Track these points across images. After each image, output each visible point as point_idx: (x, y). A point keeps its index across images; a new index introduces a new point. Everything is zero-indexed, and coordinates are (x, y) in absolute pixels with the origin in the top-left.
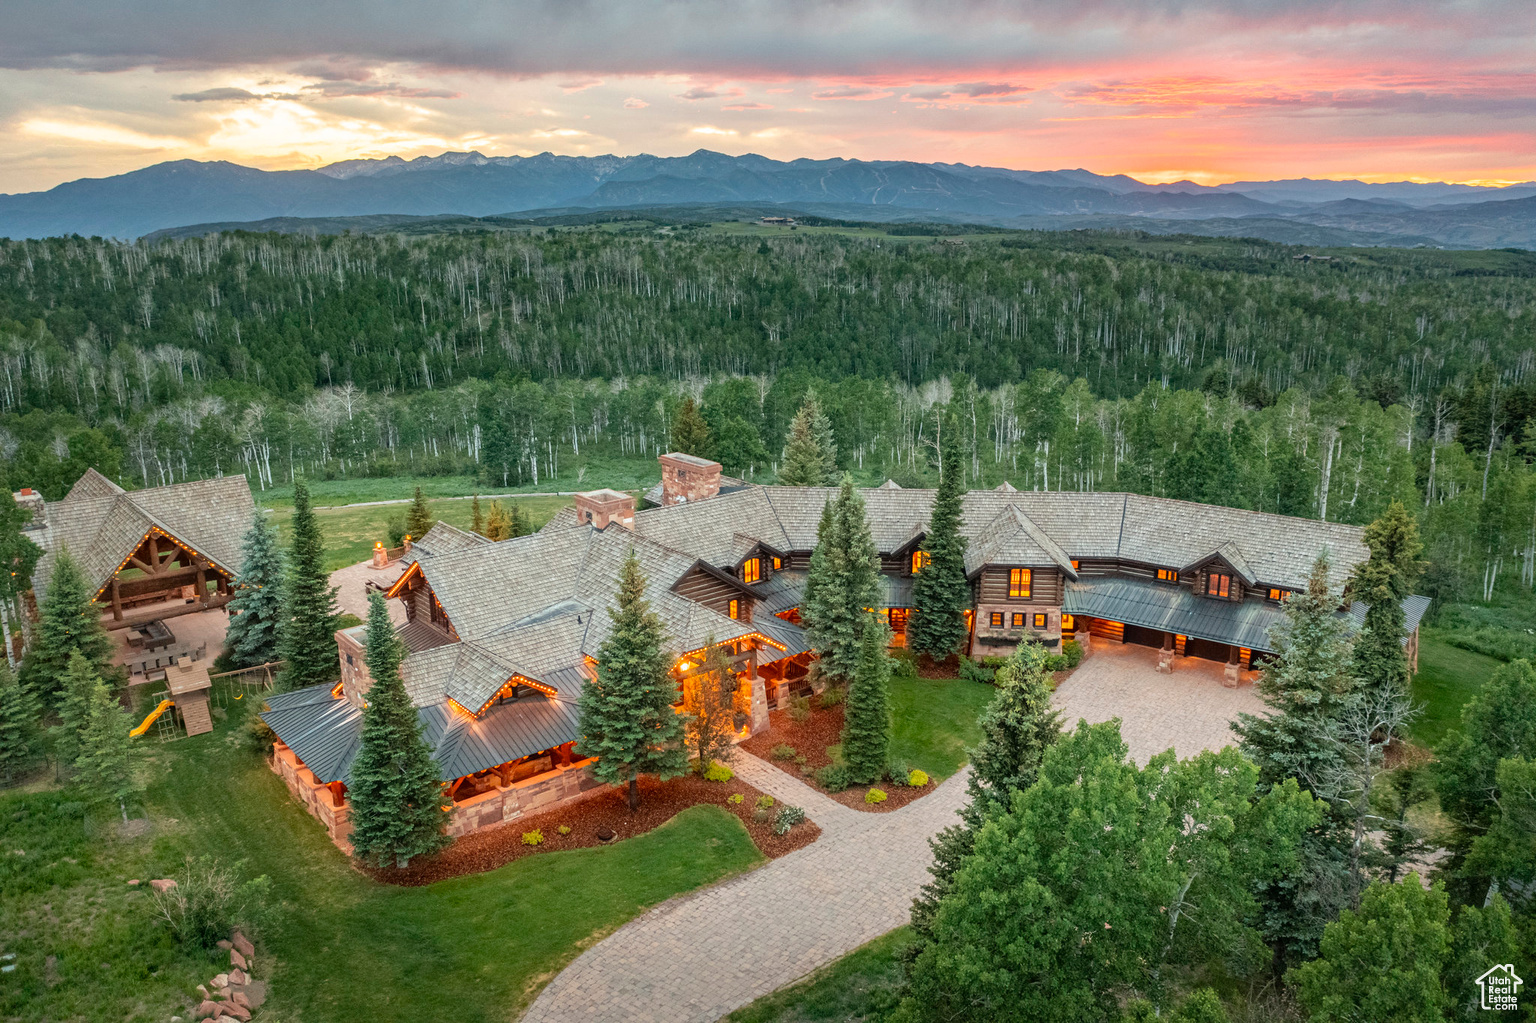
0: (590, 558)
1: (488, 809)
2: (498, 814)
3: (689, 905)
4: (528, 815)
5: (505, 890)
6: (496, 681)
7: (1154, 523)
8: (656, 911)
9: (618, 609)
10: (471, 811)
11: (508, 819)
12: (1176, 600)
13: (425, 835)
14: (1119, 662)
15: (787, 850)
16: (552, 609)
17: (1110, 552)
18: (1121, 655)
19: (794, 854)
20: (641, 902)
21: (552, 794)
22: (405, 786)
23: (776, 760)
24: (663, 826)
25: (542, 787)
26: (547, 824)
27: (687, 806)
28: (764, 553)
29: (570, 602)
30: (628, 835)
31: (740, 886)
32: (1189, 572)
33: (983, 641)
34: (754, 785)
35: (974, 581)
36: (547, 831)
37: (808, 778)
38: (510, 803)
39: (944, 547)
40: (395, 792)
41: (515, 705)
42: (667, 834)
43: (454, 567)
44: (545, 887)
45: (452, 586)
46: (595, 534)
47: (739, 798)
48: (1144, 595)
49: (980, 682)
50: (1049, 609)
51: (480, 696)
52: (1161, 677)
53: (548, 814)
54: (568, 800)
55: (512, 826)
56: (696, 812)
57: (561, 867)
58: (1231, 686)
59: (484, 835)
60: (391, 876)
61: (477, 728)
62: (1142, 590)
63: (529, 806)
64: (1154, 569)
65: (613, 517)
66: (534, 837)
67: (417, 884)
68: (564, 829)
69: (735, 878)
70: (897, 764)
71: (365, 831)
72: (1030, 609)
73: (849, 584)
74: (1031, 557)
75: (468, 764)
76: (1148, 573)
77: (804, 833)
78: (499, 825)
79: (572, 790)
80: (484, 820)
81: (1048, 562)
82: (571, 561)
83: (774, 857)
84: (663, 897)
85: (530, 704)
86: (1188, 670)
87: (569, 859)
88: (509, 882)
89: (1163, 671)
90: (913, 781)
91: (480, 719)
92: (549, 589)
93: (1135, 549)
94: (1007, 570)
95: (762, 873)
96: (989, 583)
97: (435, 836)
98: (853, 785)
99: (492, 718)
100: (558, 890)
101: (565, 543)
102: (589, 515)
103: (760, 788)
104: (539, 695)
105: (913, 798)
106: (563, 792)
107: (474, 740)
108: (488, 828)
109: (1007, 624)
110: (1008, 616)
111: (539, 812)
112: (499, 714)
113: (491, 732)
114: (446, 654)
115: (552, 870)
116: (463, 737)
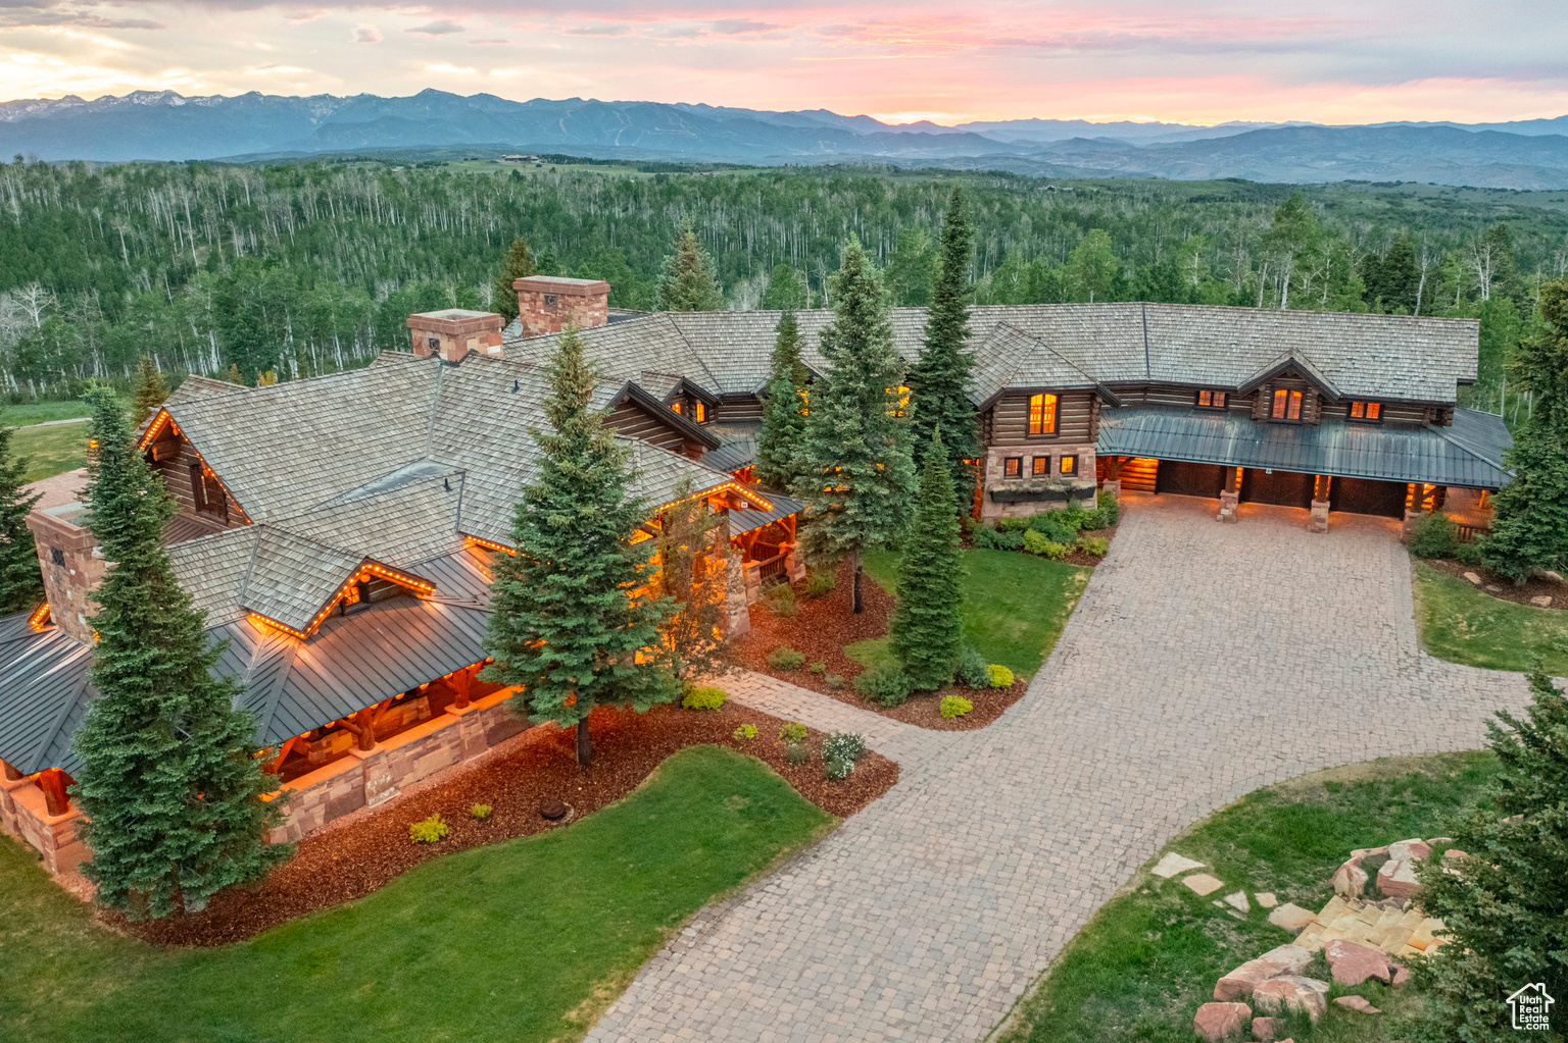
0: (444, 402)
1: (340, 790)
2: (359, 797)
3: (739, 912)
4: (407, 794)
5: (402, 929)
6: (333, 576)
7: (1188, 336)
8: (690, 932)
9: (549, 431)
10: (311, 797)
11: (375, 804)
12: (1233, 428)
13: (234, 849)
14: (1164, 514)
15: (860, 801)
16: (398, 475)
17: (1138, 374)
18: (1162, 507)
19: (873, 806)
20: (659, 919)
21: (445, 753)
22: (192, 761)
23: (779, 670)
24: (643, 785)
25: (428, 745)
26: (449, 801)
27: (670, 751)
29: (424, 465)
30: (592, 808)
31: (814, 867)
32: (1251, 392)
33: (995, 497)
34: (761, 709)
35: (987, 412)
36: (450, 814)
37: (835, 691)
38: (378, 776)
39: (947, 366)
40: (174, 773)
41: (366, 615)
42: (655, 798)
43: (230, 417)
44: (475, 914)
45: (230, 446)
46: (447, 371)
47: (751, 730)
48: (1188, 426)
49: (1005, 549)
50: (1080, 449)
51: (307, 601)
52: (1227, 528)
53: (444, 787)
54: (472, 762)
55: (386, 814)
56: (684, 757)
57: (494, 874)
58: (1320, 531)
59: (338, 835)
60: (176, 931)
61: (306, 654)
62: (1184, 420)
63: (409, 778)
64: (1194, 391)
65: (472, 344)
66: (431, 828)
67: (228, 938)
68: (480, 809)
69: (797, 856)
70: (969, 657)
71: (117, 855)
72: (1055, 450)
74: (1061, 376)
75: (300, 715)
76: (1190, 397)
77: (883, 776)
78: (361, 814)
79: (475, 744)
80: (334, 809)
81: (1081, 382)
82: (410, 408)
83: (845, 814)
84: (693, 905)
85: (392, 612)
86: (1254, 516)
87: (505, 859)
88: (407, 913)
89: (1226, 520)
90: (997, 680)
91: (309, 640)
92: (388, 446)
93: (1170, 367)
94: (1025, 395)
95: (835, 843)
96: (1004, 415)
97: (257, 848)
98: (916, 693)
99: (331, 637)
100: (501, 916)
101: (403, 384)
102: (435, 344)
103: (772, 713)
104: (407, 596)
105: (1007, 704)
106: (461, 750)
107: (304, 674)
108: (344, 822)
109: (1026, 473)
110: (1027, 461)
111: (426, 785)
112: (341, 631)
113: (333, 658)
114: (232, 544)
115: (478, 881)
116: (285, 671)
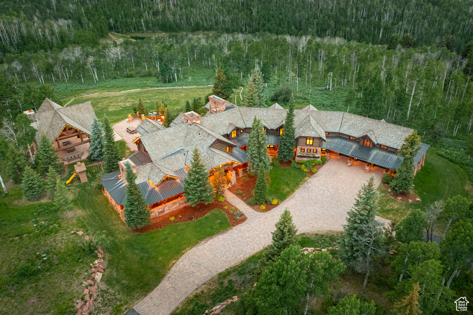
0: (187, 134)
1: (161, 210)
2: (163, 211)
3: (211, 240)
4: (171, 211)
5: (165, 235)
6: (161, 177)
7: (351, 122)
8: (203, 242)
10: (156, 211)
11: (166, 212)
12: (355, 146)
13: (144, 222)
14: (337, 162)
15: (237, 224)
16: (177, 150)
17: (337, 131)
18: (338, 160)
19: (240, 225)
20: (199, 239)
21: (177, 205)
22: (138, 210)
23: (237, 195)
24: (206, 215)
25: (175, 204)
26: (176, 214)
27: (212, 209)
28: (238, 129)
29: (182, 148)
30: (197, 218)
31: (225, 235)
32: (359, 138)
33: (298, 156)
34: (231, 203)
35: (297, 139)
36: (176, 216)
37: (245, 201)
38: (166, 208)
39: (288, 131)
40: (136, 212)
41: (167, 182)
42: (207, 218)
43: (150, 138)
44: (175, 234)
45: (149, 144)
46: (189, 126)
47: (226, 207)
48: (346, 144)
49: (297, 169)
50: (318, 148)
51: (158, 180)
52: (348, 168)
53: (176, 211)
54: (182, 206)
55: (167, 214)
56: (215, 211)
57: (179, 228)
58: (367, 172)
59: (159, 217)
60: (137, 230)
61: (157, 189)
62: (345, 142)
63: (171, 208)
64: (350, 137)
65: (194, 121)
66: (172, 219)
67: (143, 232)
68: (180, 216)
69: (223, 232)
70: (269, 198)
71: (129, 221)
72: (312, 148)
73: (259, 148)
74: (313, 134)
75: (155, 200)
77: (242, 219)
78: (163, 214)
79: (182, 204)
80: (159, 213)
81: (318, 136)
82: (183, 134)
83: (234, 226)
84: (205, 238)
85: (171, 181)
86: (356, 166)
87: (182, 225)
88: (166, 232)
89: (348, 166)
90: (273, 203)
91: (158, 186)
92: (176, 144)
93: (345, 130)
94: (306, 138)
95: (230, 231)
96: (300, 140)
97: (147, 221)
98: (256, 204)
99: (161, 186)
100: (178, 235)
101: (181, 129)
102: (187, 120)
103: (232, 204)
104: (174, 179)
105: (273, 208)
106: (180, 204)
107: (156, 192)
108: (161, 215)
109: (306, 152)
110: (306, 149)
111: (174, 210)
112: (163, 185)
113: (160, 191)
114: (149, 165)
115: (177, 229)
116: (153, 192)
